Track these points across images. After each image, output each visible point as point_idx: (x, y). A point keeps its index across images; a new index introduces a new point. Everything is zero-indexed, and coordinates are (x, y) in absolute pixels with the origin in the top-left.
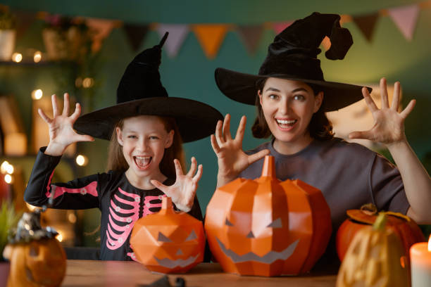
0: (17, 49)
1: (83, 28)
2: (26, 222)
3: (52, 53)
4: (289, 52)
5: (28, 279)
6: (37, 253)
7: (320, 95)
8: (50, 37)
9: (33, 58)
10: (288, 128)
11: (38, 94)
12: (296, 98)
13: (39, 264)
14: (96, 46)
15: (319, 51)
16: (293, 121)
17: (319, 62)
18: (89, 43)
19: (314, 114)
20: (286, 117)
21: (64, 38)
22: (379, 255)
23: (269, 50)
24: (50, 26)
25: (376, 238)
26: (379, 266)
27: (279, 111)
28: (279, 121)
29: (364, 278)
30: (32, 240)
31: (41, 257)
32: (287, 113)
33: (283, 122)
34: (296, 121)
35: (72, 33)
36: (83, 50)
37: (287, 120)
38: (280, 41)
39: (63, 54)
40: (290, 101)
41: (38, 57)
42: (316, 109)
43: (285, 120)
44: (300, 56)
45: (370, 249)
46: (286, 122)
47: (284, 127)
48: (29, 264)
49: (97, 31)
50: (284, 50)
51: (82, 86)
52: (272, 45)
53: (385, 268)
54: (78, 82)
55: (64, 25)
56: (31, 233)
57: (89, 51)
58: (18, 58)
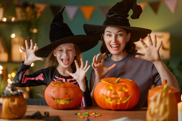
0: (4, 16)
1: (33, 7)
2: (9, 88)
3: (20, 18)
4: (115, 16)
5: (10, 113)
6: (14, 101)
7: (129, 34)
8: (18, 11)
9: (11, 20)
10: (116, 49)
11: (13, 36)
12: (119, 35)
13: (15, 106)
14: (39, 15)
15: (128, 16)
16: (118, 46)
17: (128, 20)
18: (36, 13)
19: (127, 42)
20: (115, 44)
21: (25, 11)
22: (165, 102)
23: (106, 15)
24: (18, 6)
25: (164, 94)
26: (165, 107)
27: (112, 41)
28: (112, 46)
29: (159, 112)
30: (12, 95)
31: (15, 103)
32: (115, 42)
33: (114, 46)
34: (120, 45)
35: (28, 9)
36: (33, 17)
37: (116, 45)
38: (111, 12)
39: (24, 18)
40: (116, 36)
41: (13, 19)
42: (128, 40)
43: (115, 45)
44: (119, 17)
45: (161, 99)
46: (115, 46)
47: (114, 48)
48: (10, 106)
49: (39, 9)
50: (113, 15)
51: (32, 32)
52: (108, 13)
53: (168, 108)
54: (30, 30)
55: (24, 6)
56: (11, 92)
57: (36, 16)
58: (5, 20)
